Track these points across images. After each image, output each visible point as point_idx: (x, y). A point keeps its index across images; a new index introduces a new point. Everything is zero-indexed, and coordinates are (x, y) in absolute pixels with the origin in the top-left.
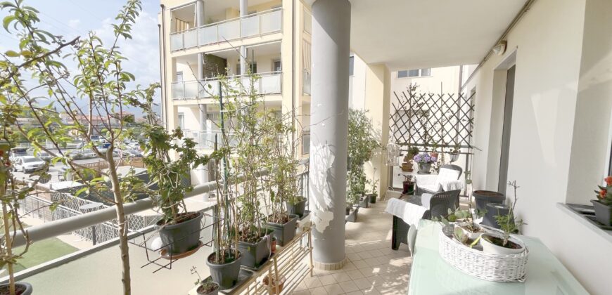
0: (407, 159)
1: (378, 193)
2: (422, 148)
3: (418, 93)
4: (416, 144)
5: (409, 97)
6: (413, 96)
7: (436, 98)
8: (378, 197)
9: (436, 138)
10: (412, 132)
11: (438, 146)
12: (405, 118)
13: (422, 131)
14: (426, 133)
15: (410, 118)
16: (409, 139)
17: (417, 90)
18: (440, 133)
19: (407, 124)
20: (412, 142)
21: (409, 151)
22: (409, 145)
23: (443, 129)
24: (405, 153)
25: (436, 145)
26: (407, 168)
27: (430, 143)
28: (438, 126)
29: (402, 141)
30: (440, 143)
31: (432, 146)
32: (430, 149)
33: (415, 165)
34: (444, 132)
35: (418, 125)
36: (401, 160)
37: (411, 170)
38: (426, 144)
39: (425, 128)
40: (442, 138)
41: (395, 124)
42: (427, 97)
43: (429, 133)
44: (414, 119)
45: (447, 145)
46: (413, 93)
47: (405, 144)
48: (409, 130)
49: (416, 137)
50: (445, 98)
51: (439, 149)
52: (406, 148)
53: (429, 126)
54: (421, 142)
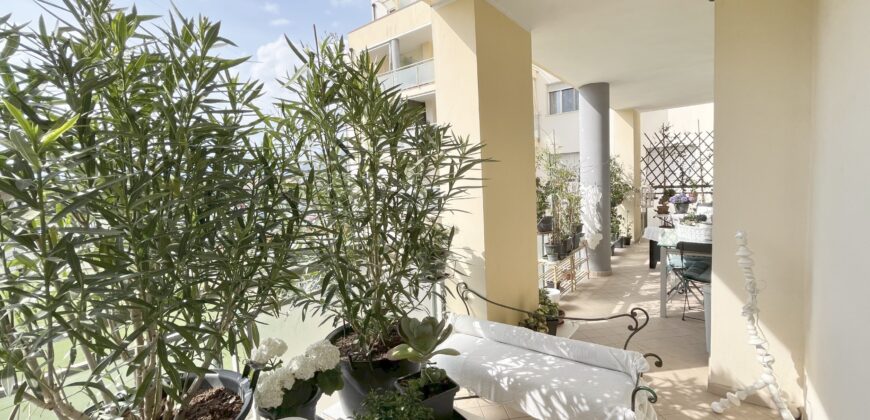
0: (662, 201)
1: (633, 235)
2: (679, 190)
3: (671, 133)
4: (672, 186)
5: (661, 138)
6: (666, 137)
7: (692, 137)
8: (632, 240)
9: (695, 178)
10: (667, 173)
11: (697, 187)
12: (659, 160)
13: (678, 172)
14: (683, 174)
15: (664, 159)
16: (664, 182)
17: (670, 130)
18: (699, 173)
19: (661, 166)
20: (668, 184)
21: (665, 193)
22: (665, 187)
23: (702, 168)
24: (660, 196)
25: (695, 186)
26: (663, 211)
27: (688, 184)
28: (697, 166)
29: (656, 183)
30: (700, 183)
31: (691, 187)
32: (688, 190)
33: (671, 207)
34: (704, 172)
35: (674, 167)
36: (656, 204)
37: (667, 213)
38: (683, 186)
39: (681, 169)
40: (702, 178)
41: (648, 166)
42: (682, 137)
43: (687, 173)
44: (669, 160)
45: (707, 185)
46: (666, 133)
47: (660, 187)
48: (663, 172)
49: (672, 179)
50: (703, 136)
51: (699, 190)
52: (661, 190)
53: (685, 167)
54: (677, 183)
